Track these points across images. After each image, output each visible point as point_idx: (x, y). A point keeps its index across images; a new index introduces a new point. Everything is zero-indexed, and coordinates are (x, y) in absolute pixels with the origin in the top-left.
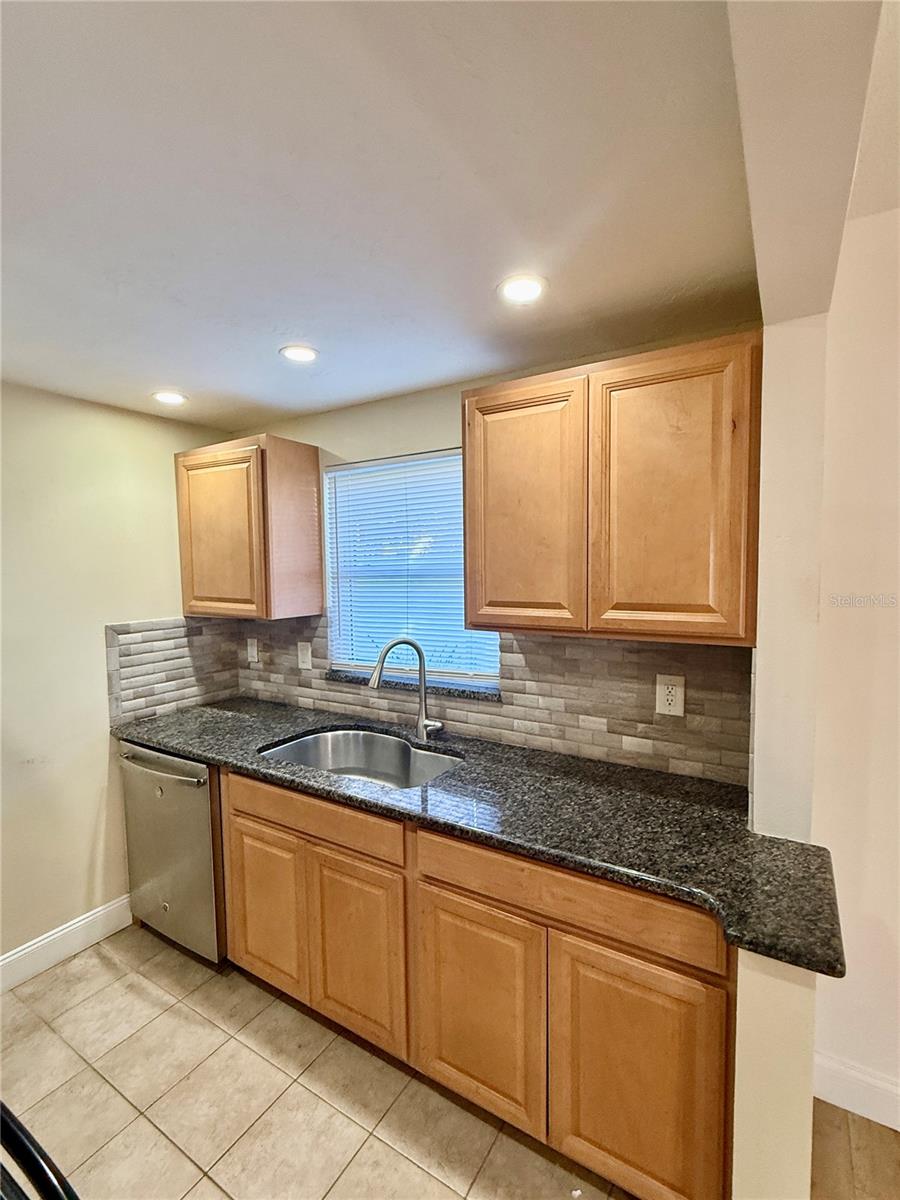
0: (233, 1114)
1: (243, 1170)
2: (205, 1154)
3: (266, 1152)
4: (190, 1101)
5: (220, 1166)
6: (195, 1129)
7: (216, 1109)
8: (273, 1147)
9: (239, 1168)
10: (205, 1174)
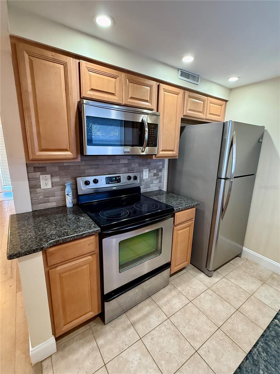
0: (240, 337)
1: (220, 339)
2: (226, 328)
3: (227, 348)
4: (243, 323)
5: (221, 332)
6: (233, 325)
7: (241, 331)
8: (229, 351)
9: (221, 338)
10: (219, 328)
